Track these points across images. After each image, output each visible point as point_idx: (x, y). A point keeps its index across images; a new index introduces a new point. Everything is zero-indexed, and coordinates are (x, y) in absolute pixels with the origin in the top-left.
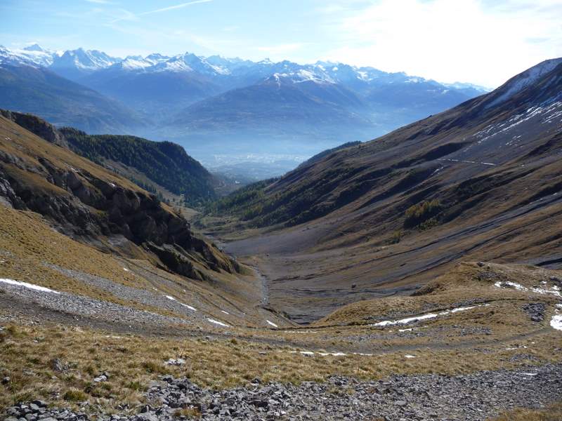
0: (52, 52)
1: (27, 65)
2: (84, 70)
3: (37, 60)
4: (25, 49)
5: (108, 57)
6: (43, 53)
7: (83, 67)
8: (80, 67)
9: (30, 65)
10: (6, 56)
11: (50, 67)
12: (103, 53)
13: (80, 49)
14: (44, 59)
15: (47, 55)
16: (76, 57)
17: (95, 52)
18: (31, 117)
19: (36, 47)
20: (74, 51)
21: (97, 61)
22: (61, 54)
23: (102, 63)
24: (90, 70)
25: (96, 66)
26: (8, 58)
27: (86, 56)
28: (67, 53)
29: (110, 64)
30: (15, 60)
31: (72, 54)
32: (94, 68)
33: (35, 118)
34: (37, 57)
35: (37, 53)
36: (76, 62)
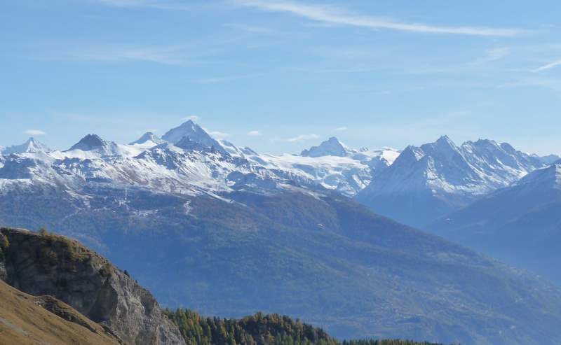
0: (370, 154)
1: (294, 189)
2: (449, 196)
3: (330, 180)
4: (305, 153)
5: (519, 154)
6: (347, 160)
7: (448, 187)
8: (441, 191)
9: (303, 190)
10: (245, 172)
11: (362, 194)
12: (506, 146)
13: (443, 141)
14: (349, 174)
15: (357, 164)
16: (431, 163)
17: (483, 147)
18: (49, 242)
19: (332, 147)
20: (425, 147)
21: (489, 171)
22: (391, 156)
23: (502, 174)
24: (466, 196)
25: (483, 182)
26: (252, 175)
27: (456, 156)
28: (407, 154)
29: (523, 173)
30: (268, 180)
31: (419, 156)
32: (477, 190)
33: (62, 244)
34: (332, 172)
35: (331, 161)
36: (430, 175)
